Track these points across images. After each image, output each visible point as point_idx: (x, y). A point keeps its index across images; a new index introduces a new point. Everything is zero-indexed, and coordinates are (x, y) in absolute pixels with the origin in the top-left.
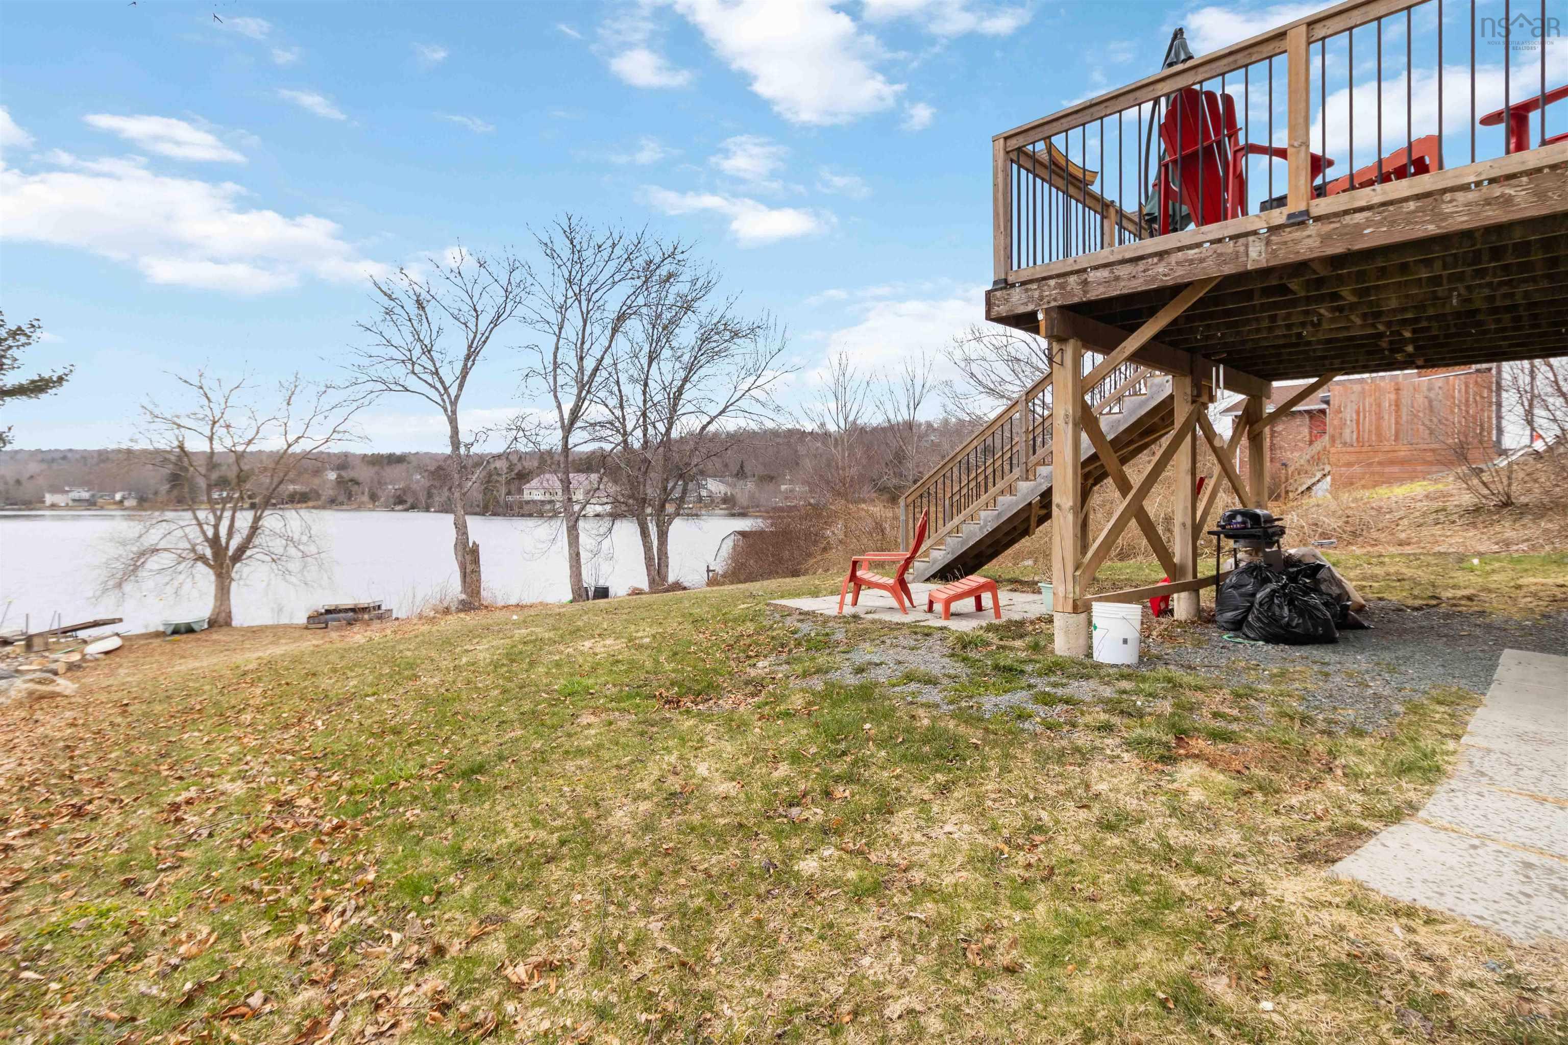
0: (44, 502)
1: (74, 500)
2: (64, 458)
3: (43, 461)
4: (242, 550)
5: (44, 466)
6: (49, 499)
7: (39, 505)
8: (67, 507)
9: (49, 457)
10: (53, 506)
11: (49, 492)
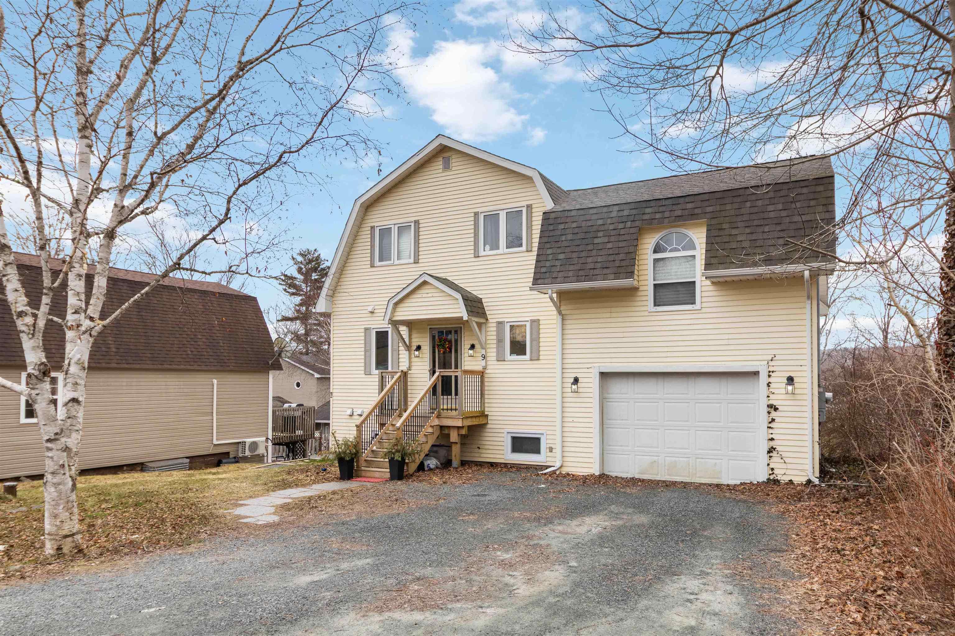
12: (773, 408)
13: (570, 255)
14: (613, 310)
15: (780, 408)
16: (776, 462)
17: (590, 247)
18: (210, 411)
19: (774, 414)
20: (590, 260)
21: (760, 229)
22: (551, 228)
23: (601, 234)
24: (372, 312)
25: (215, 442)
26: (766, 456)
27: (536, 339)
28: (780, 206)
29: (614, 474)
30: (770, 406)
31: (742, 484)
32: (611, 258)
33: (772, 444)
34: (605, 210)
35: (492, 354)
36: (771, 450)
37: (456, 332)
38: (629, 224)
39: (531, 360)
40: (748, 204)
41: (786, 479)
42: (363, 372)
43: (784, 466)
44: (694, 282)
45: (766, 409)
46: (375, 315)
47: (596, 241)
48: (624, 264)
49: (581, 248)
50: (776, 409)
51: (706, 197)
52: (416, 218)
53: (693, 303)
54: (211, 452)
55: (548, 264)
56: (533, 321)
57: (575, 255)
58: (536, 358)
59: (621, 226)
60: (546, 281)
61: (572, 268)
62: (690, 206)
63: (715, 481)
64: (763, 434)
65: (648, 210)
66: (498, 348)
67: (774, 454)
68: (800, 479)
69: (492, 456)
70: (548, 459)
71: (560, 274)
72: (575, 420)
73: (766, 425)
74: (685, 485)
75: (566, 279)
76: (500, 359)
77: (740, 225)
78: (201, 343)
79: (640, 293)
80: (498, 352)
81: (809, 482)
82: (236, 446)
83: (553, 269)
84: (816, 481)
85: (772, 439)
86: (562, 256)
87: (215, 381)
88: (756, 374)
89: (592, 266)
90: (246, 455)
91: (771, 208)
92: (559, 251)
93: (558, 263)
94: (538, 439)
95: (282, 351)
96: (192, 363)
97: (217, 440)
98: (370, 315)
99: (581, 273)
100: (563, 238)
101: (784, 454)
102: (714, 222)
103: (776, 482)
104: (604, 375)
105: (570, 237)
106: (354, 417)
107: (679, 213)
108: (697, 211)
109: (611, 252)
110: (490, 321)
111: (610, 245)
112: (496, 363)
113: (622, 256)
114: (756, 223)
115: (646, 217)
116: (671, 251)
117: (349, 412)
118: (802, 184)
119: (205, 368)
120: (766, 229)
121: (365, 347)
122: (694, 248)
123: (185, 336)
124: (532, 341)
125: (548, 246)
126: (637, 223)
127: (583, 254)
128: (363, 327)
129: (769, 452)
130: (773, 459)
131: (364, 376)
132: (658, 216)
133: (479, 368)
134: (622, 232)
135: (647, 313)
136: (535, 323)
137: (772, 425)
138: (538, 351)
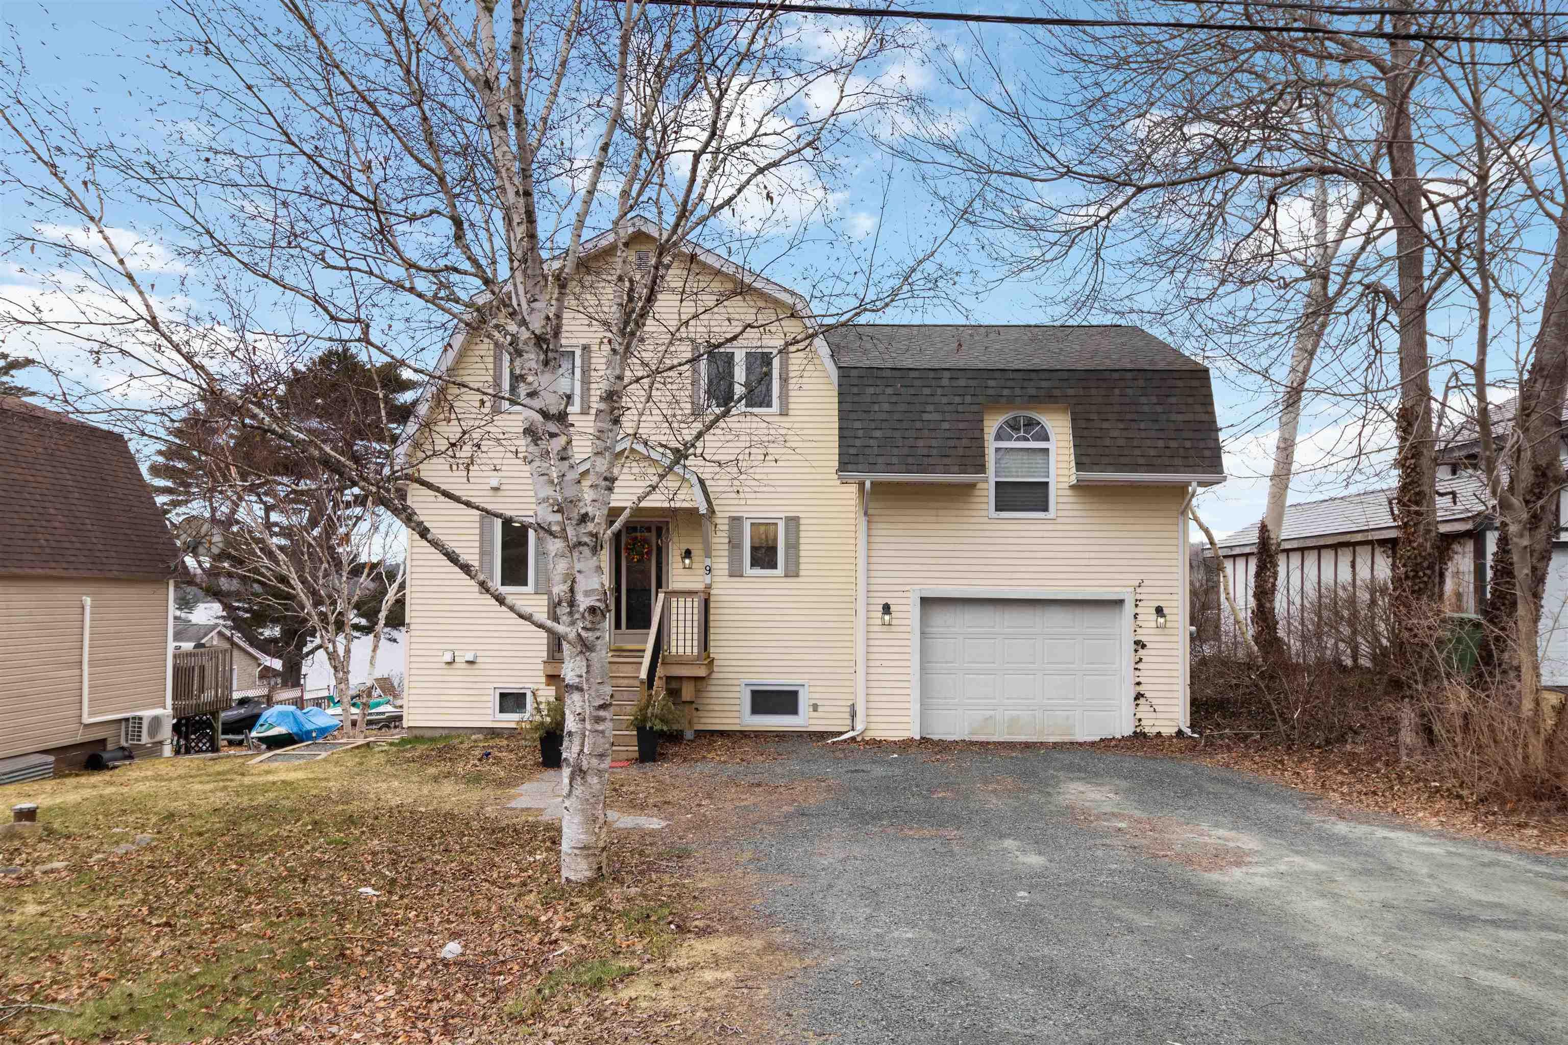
12: (1140, 645)
13: (889, 433)
14: (941, 512)
15: (1149, 645)
16: (1144, 711)
17: (918, 425)
18: (77, 658)
19: (1141, 652)
20: (921, 443)
21: (1134, 425)
22: (855, 390)
23: (930, 408)
24: (496, 489)
25: (87, 719)
26: (1133, 704)
27: (793, 546)
28: (1154, 399)
29: (936, 737)
30: (1137, 643)
31: (1102, 740)
32: (952, 443)
33: (1139, 688)
34: (932, 375)
35: (721, 565)
36: (1139, 696)
37: (659, 530)
38: (968, 399)
39: (786, 576)
40: (1117, 391)
41: (1155, 730)
42: (477, 589)
43: (1153, 715)
44: (1046, 484)
45: (1133, 647)
46: (500, 493)
47: (926, 417)
48: (968, 452)
49: (905, 425)
50: (1144, 646)
51: (1065, 375)
52: (584, 341)
53: (1045, 509)
54: (79, 739)
55: (858, 443)
56: (789, 520)
57: (897, 434)
58: (793, 572)
59: (957, 400)
60: (860, 467)
61: (895, 451)
62: (1044, 384)
63: (1066, 739)
64: (1129, 677)
65: (991, 383)
66: (731, 556)
67: (1142, 701)
68: (1168, 730)
69: (717, 721)
70: (812, 721)
71: (880, 460)
72: (885, 663)
73: (1133, 665)
74: (1027, 746)
75: (889, 467)
76: (735, 573)
77: (1110, 416)
78: (57, 524)
79: (977, 493)
80: (731, 563)
81: (1180, 733)
82: (115, 726)
83: (868, 451)
84: (1188, 731)
85: (1139, 684)
86: (878, 434)
87: (88, 601)
88: (1120, 602)
89: (925, 451)
90: (143, 741)
91: (1143, 400)
92: (873, 425)
93: (872, 442)
94: (795, 693)
95: (200, 543)
96: (53, 565)
97: (91, 714)
98: (491, 493)
99: (910, 460)
100: (876, 408)
101: (1154, 702)
102: (1079, 408)
103: (1144, 735)
104: (927, 602)
105: (886, 407)
106: (455, 666)
107: (1033, 392)
108: (1057, 392)
109: (948, 435)
110: (719, 514)
111: (946, 425)
112: (726, 579)
113: (965, 442)
114: (1129, 417)
115: (991, 392)
116: (1018, 439)
117: (448, 657)
118: (1176, 375)
119: (74, 574)
120: (1142, 426)
121: (481, 547)
122: (1047, 439)
123: (29, 509)
124: (788, 547)
125: (853, 416)
126: (981, 399)
127: (912, 433)
129: (1137, 698)
130: (1140, 708)
131: (476, 595)
132: (1006, 392)
133: (700, 586)
134: (960, 408)
135: (986, 520)
136: (793, 522)
137: (1139, 666)
138: (798, 564)
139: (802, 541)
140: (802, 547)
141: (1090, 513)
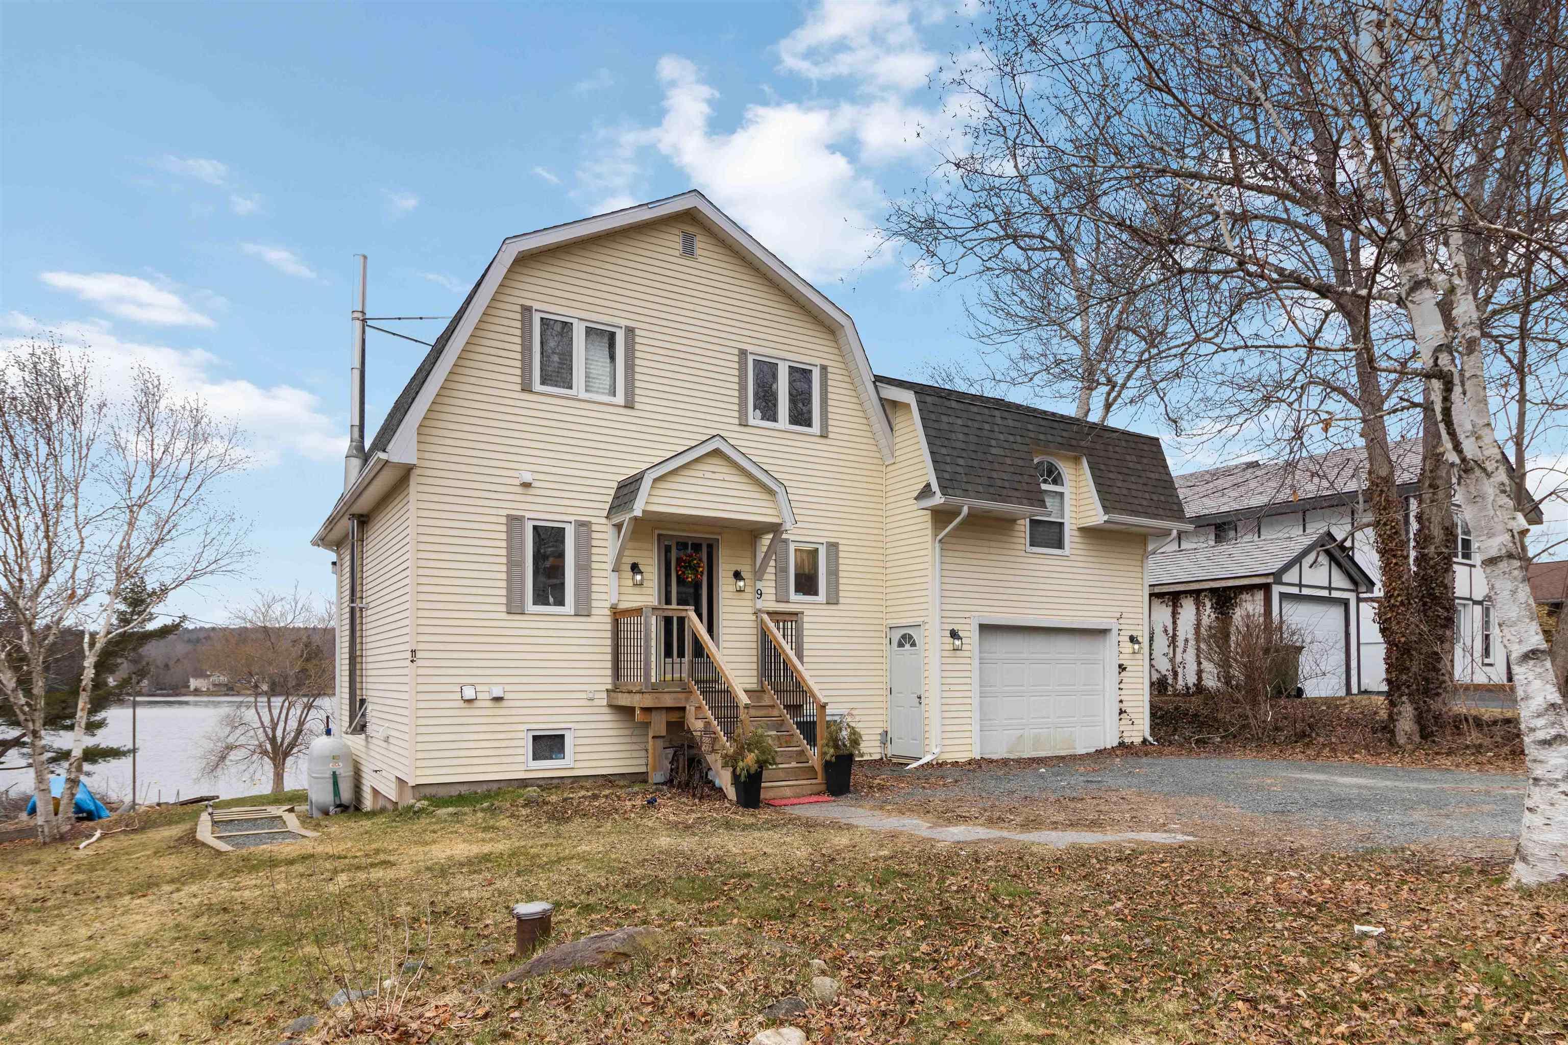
0: (188, 687)
1: (215, 685)
2: (208, 638)
3: (189, 641)
4: (292, 745)
5: (190, 647)
6: (194, 683)
7: (183, 690)
8: (209, 693)
9: (194, 636)
10: (197, 692)
11: (193, 677)
12: (1122, 668)
13: (970, 462)
15: (1127, 668)
16: (1124, 725)
17: (989, 457)
19: (1123, 674)
20: (995, 475)
22: (933, 416)
23: (993, 443)
24: (525, 485)
26: (1118, 719)
27: (834, 573)
28: (1134, 458)
30: (1120, 666)
31: (1098, 751)
32: (1016, 478)
33: (1121, 705)
35: (770, 589)
36: (1121, 712)
37: (709, 547)
38: (1019, 439)
39: (827, 603)
41: (1130, 740)
42: (504, 608)
43: (1130, 727)
44: (1062, 524)
45: (1118, 669)
46: (534, 491)
47: (992, 450)
49: (979, 456)
50: (1124, 669)
51: (1075, 428)
52: (628, 323)
53: (1059, 546)
55: (948, 468)
56: (829, 545)
57: (976, 464)
58: (833, 600)
59: (1011, 438)
61: (979, 480)
62: (1064, 434)
63: (1071, 752)
64: (1115, 695)
65: (1030, 427)
66: (777, 580)
67: (1124, 716)
68: (1138, 739)
71: (970, 487)
72: (953, 687)
73: (1117, 685)
75: (978, 495)
76: (783, 598)
77: (1112, 469)
79: (1017, 528)
80: (777, 588)
81: (1144, 741)
83: (958, 477)
84: (1150, 739)
85: (1121, 701)
86: (961, 462)
88: (1108, 631)
89: (1000, 483)
91: (1128, 457)
92: (955, 453)
93: (959, 469)
98: (519, 490)
99: (992, 490)
100: (954, 436)
101: (1133, 716)
102: (1092, 459)
103: (1125, 744)
104: (985, 629)
105: (961, 437)
106: (477, 704)
108: (1074, 443)
109: (1012, 470)
111: (1009, 461)
112: (773, 604)
114: (1123, 470)
115: (1032, 435)
116: (1043, 482)
120: (1133, 479)
121: (508, 557)
122: (1061, 484)
124: (828, 573)
125: (938, 442)
127: (986, 465)
128: (505, 512)
129: (1120, 714)
130: (1122, 722)
131: (504, 616)
132: (1041, 437)
135: (1023, 554)
136: (833, 547)
137: (1122, 686)
138: (837, 591)
139: (841, 568)
140: (841, 574)
141: (1092, 553)
